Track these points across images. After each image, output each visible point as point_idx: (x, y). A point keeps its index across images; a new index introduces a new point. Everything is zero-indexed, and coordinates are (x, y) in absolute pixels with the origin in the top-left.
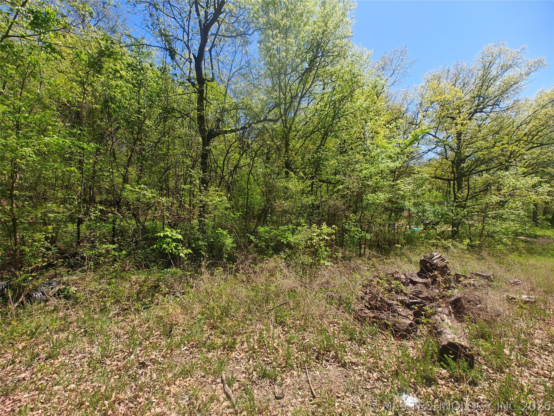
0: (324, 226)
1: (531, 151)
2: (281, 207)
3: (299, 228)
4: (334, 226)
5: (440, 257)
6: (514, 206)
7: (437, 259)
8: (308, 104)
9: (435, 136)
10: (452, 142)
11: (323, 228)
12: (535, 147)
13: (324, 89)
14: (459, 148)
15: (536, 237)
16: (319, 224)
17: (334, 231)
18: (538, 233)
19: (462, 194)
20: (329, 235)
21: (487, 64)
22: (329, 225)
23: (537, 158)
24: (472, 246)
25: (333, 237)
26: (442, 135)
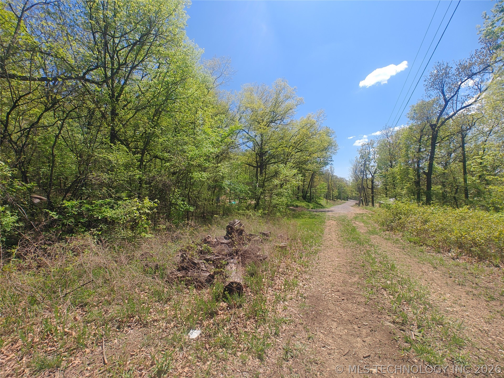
0: (147, 200)
1: (297, 154)
2: (97, 180)
3: (120, 202)
4: (156, 200)
5: (240, 222)
6: (286, 187)
7: (237, 224)
8: (143, 77)
9: (248, 133)
10: (258, 139)
11: (145, 202)
12: (299, 152)
13: (159, 68)
14: (261, 144)
15: (297, 206)
16: (141, 198)
17: (156, 205)
18: (299, 205)
19: (262, 178)
20: (151, 209)
21: (278, 91)
22: (151, 199)
23: (299, 158)
24: (265, 214)
25: (155, 210)
26: (253, 134)
